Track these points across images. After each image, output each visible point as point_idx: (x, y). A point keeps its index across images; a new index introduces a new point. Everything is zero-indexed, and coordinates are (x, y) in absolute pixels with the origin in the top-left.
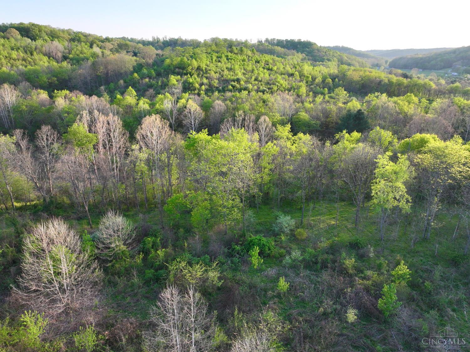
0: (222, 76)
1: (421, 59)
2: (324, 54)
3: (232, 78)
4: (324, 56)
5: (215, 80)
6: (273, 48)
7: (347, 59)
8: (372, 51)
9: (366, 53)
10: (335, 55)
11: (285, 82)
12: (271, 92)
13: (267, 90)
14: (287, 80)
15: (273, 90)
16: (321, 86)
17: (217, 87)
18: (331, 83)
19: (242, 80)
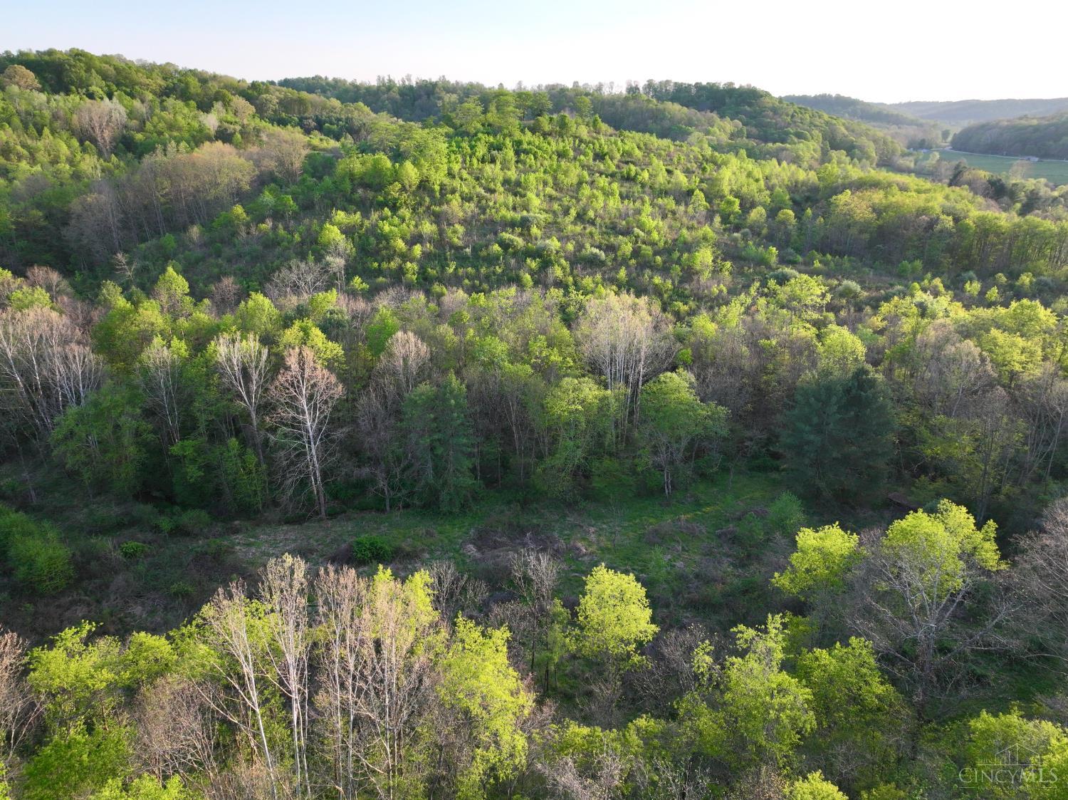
0: (483, 210)
1: (1036, 129)
2: (789, 119)
3: (510, 215)
4: (789, 125)
5: (457, 226)
6: (660, 106)
7: (846, 132)
8: (909, 105)
9: (895, 112)
10: (817, 121)
11: (661, 223)
12: (615, 259)
13: (602, 255)
14: (670, 215)
15: (619, 253)
16: (765, 231)
17: (458, 249)
18: (794, 221)
19: (535, 222)
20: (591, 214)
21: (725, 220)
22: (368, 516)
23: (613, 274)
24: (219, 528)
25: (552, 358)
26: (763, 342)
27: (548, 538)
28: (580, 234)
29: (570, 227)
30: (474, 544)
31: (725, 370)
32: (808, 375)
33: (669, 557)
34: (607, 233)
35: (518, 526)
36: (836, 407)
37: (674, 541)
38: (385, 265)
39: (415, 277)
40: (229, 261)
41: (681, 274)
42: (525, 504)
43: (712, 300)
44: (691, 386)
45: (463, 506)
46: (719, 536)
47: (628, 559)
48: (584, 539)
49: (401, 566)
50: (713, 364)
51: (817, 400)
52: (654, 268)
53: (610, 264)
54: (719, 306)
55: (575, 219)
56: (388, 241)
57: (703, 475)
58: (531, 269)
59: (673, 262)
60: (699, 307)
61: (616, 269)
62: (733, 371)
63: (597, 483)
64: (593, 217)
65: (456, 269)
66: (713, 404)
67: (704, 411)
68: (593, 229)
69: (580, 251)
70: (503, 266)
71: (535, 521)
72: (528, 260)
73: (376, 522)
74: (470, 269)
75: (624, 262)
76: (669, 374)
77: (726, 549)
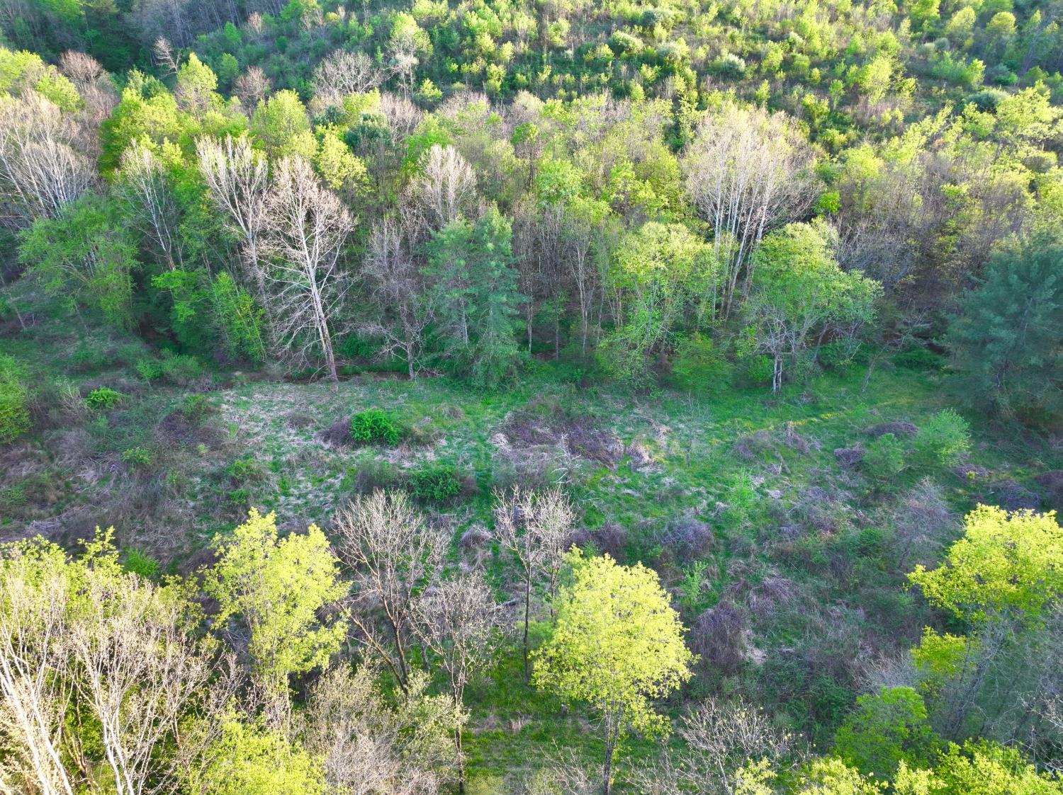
0: (599, 3)
11: (828, 27)
12: (758, 71)
13: (742, 65)
14: (841, 18)
15: (765, 63)
16: (969, 42)
17: (559, 50)
18: (1013, 30)
19: (662, 19)
20: (737, 12)
21: (915, 27)
22: (386, 381)
23: (752, 89)
24: (209, 380)
25: (641, 194)
26: (947, 187)
27: (603, 434)
28: (718, 38)
29: (706, 29)
30: (506, 433)
31: (884, 225)
32: (1013, 241)
33: (762, 480)
34: (754, 39)
35: (568, 415)
36: (1052, 292)
37: (774, 457)
38: (465, 68)
39: (498, 84)
40: (293, 58)
41: (843, 92)
42: (583, 384)
43: (880, 129)
44: (830, 245)
45: (503, 380)
46: (838, 458)
47: (705, 477)
48: (650, 441)
49: (407, 454)
50: (867, 215)
51: (1023, 279)
52: (807, 84)
53: (750, 76)
54: (889, 137)
55: (716, 18)
56: (473, 37)
57: (828, 368)
58: (646, 80)
59: (835, 77)
60: (860, 138)
61: (756, 84)
62: (894, 228)
63: (680, 367)
64: (738, 16)
65: (551, 76)
66: (858, 274)
67: (844, 282)
68: (736, 32)
69: (713, 58)
70: (610, 74)
71: (591, 409)
72: (644, 67)
73: (393, 391)
74: (568, 76)
75: (770, 75)
76: (800, 225)
77: (844, 478)
